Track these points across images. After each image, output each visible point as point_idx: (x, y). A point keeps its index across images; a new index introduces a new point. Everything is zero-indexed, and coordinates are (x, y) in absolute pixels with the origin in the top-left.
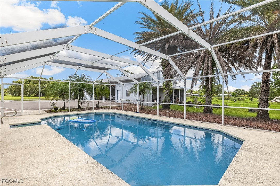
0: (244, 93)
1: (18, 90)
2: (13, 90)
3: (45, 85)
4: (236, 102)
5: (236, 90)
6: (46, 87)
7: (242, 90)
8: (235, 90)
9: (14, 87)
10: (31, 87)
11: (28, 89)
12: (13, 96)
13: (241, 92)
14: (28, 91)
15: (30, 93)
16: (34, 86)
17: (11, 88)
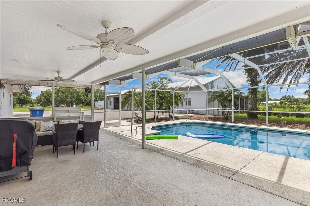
0: (294, 100)
1: (47, 101)
2: (43, 101)
3: (74, 95)
4: (300, 110)
5: (284, 97)
6: (75, 97)
7: (291, 96)
8: (282, 97)
9: (43, 98)
10: (60, 97)
11: (57, 99)
12: (42, 107)
13: (290, 99)
14: (57, 101)
15: (60, 103)
16: (64, 96)
17: (41, 99)
